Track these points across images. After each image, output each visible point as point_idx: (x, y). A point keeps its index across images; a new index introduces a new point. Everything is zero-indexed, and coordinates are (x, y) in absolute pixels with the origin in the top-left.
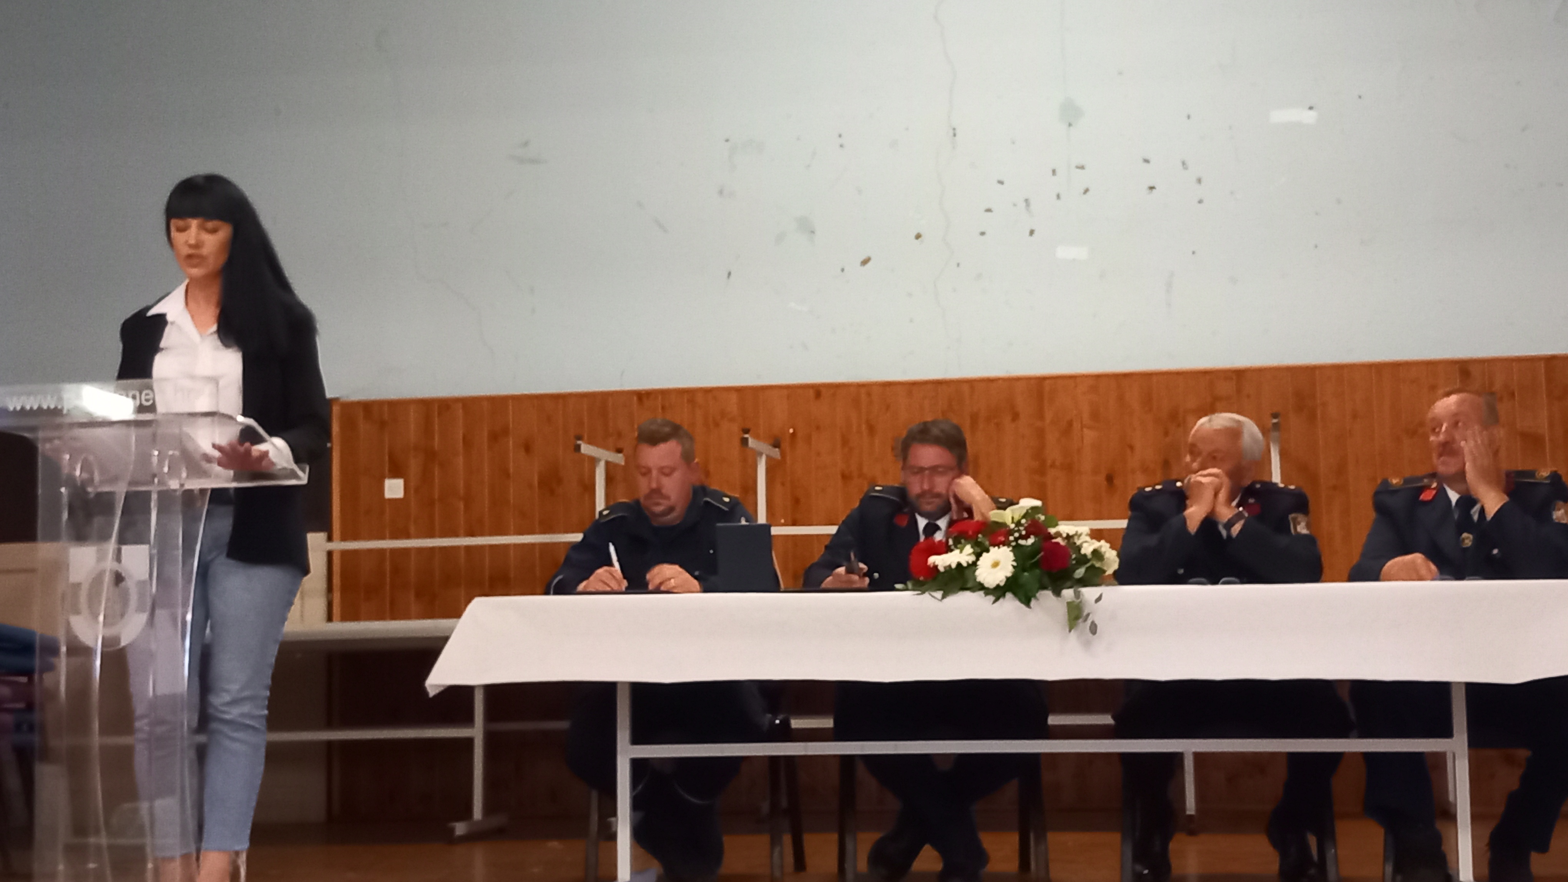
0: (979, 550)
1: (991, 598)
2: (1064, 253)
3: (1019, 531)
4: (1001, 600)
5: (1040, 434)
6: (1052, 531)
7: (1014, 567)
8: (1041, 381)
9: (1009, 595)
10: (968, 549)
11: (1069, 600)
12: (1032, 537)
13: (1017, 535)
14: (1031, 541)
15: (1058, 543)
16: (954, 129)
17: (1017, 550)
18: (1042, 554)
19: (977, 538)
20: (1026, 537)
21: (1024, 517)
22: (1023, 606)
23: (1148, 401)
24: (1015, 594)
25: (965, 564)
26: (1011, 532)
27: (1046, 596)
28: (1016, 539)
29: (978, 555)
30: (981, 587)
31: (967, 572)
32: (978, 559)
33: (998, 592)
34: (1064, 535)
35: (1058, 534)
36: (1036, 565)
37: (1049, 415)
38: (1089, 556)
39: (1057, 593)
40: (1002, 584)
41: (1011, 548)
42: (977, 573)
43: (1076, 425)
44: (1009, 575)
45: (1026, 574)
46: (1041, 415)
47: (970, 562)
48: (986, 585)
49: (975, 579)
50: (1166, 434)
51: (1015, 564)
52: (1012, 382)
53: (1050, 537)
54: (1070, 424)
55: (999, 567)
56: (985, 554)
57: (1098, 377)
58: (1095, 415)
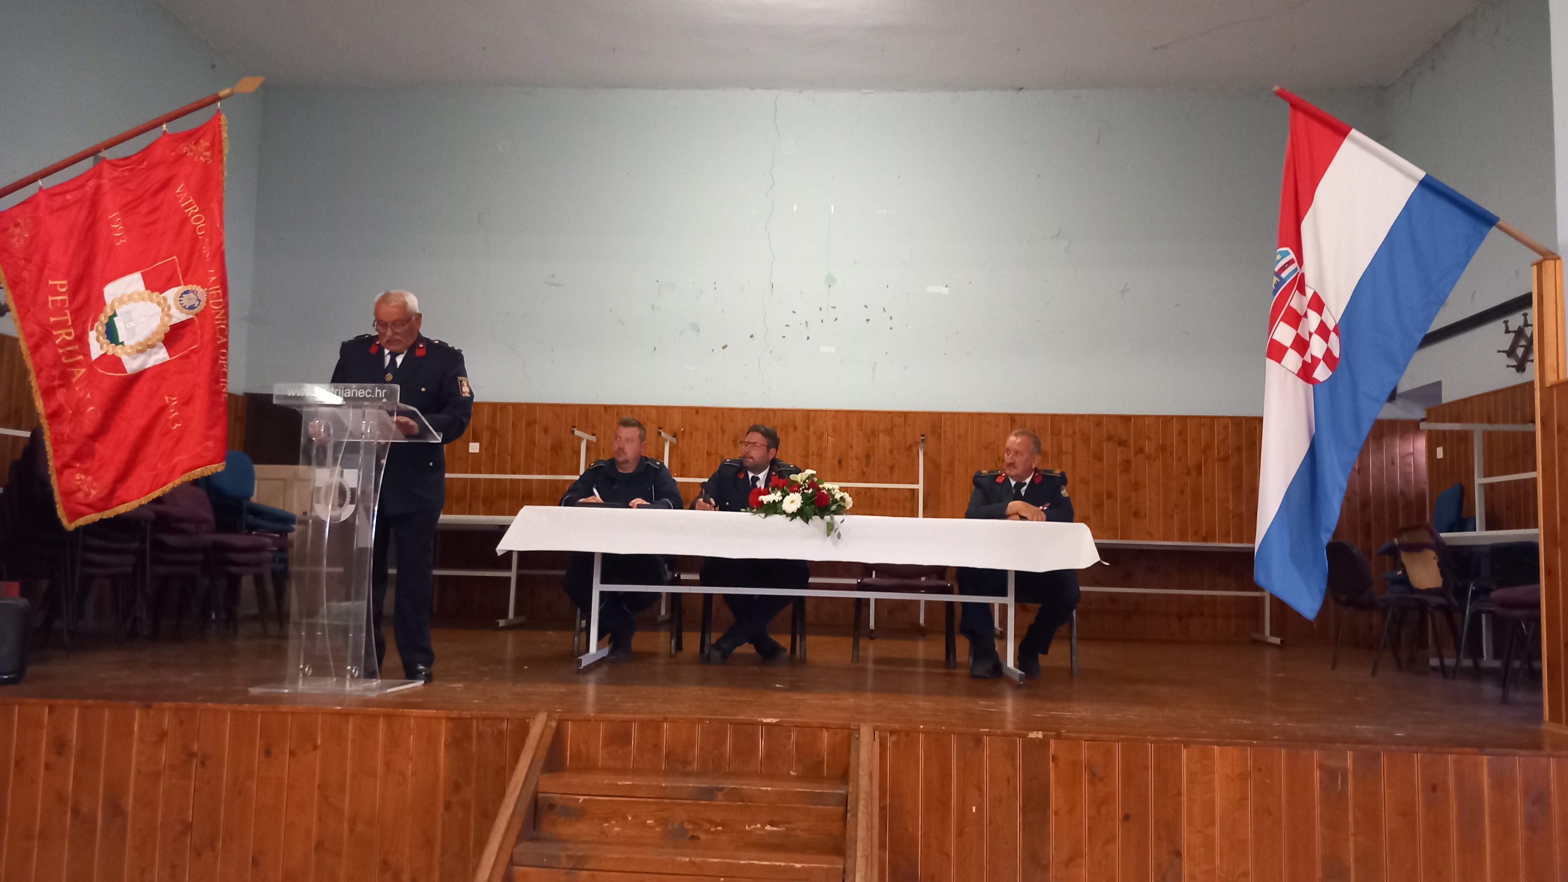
0: (784, 494)
1: (789, 518)
2: (824, 349)
3: (804, 485)
4: (794, 520)
5: (807, 438)
6: (821, 486)
7: (802, 503)
8: (809, 411)
9: (798, 518)
10: (779, 493)
11: (828, 521)
12: (811, 488)
13: (803, 487)
14: (810, 491)
15: (823, 493)
16: (772, 284)
17: (803, 494)
18: (816, 497)
19: (784, 488)
20: (808, 489)
21: (807, 479)
22: (805, 523)
23: (860, 424)
24: (801, 517)
25: (777, 501)
26: (801, 486)
27: (816, 519)
28: (803, 490)
29: (784, 497)
30: (784, 513)
31: (778, 505)
32: (783, 499)
33: (793, 516)
34: (827, 489)
35: (824, 488)
36: (813, 503)
37: (812, 429)
38: (838, 500)
39: (822, 518)
40: (795, 512)
41: (800, 494)
42: (783, 505)
43: (825, 435)
44: (799, 507)
45: (807, 507)
46: (808, 428)
47: (780, 500)
48: (787, 512)
49: (782, 509)
50: (869, 441)
51: (802, 502)
52: (794, 411)
53: (820, 489)
54: (822, 434)
55: (794, 503)
56: (787, 496)
57: (837, 411)
58: (835, 431)
